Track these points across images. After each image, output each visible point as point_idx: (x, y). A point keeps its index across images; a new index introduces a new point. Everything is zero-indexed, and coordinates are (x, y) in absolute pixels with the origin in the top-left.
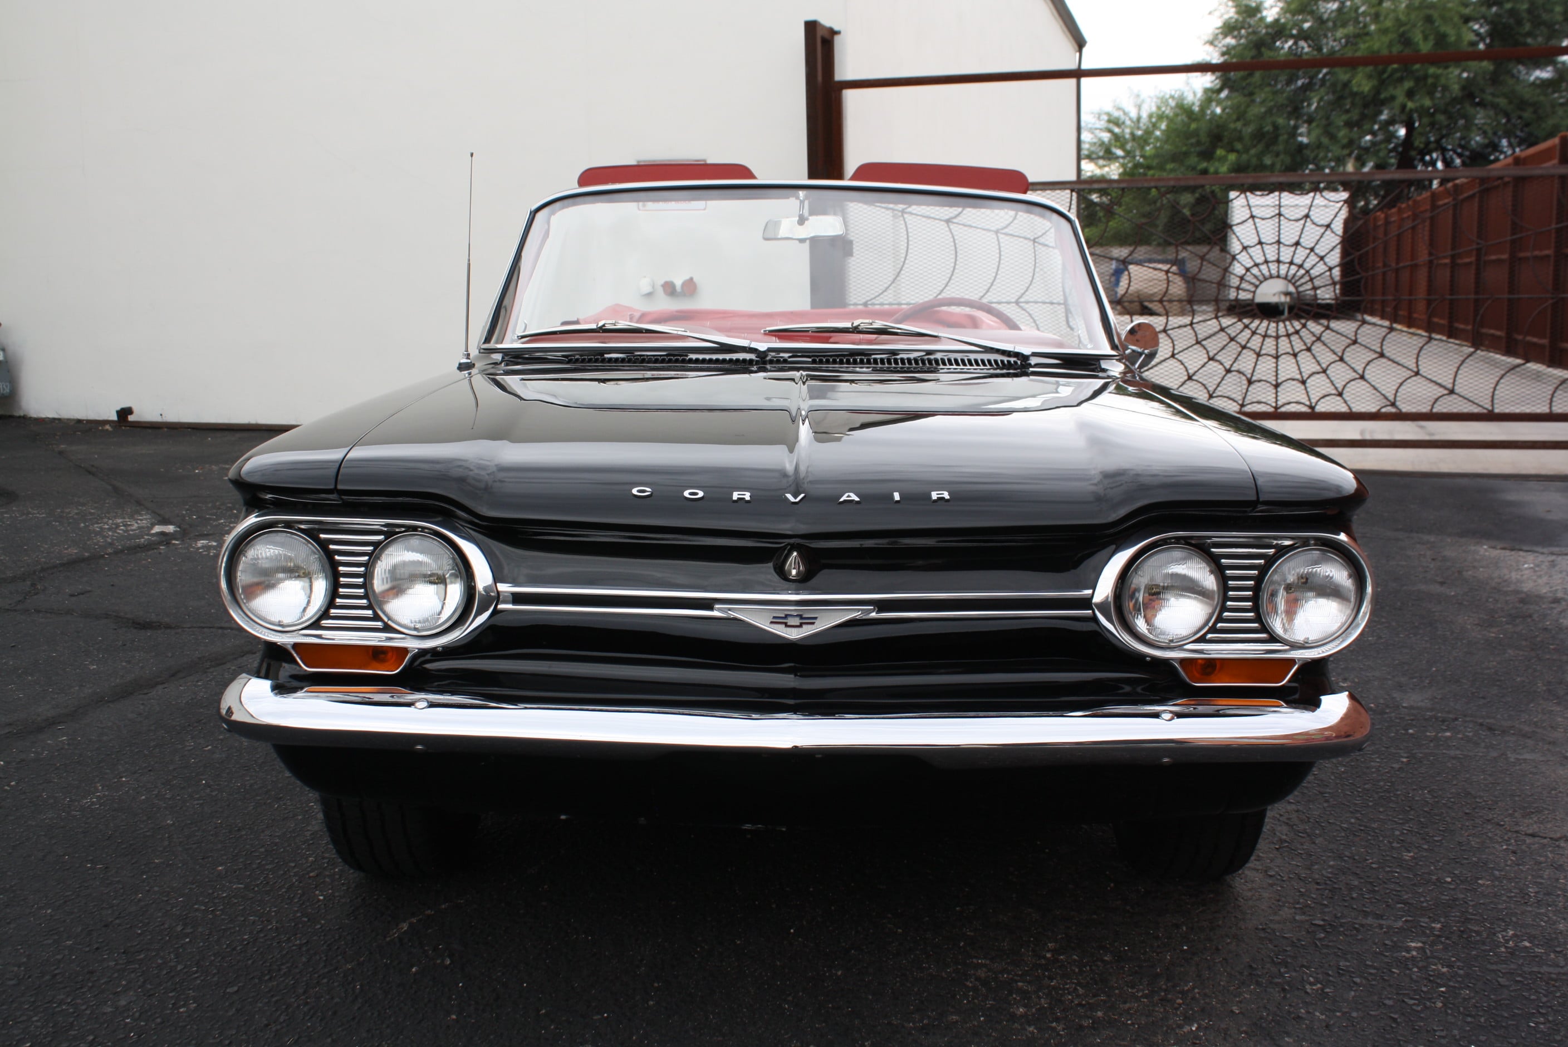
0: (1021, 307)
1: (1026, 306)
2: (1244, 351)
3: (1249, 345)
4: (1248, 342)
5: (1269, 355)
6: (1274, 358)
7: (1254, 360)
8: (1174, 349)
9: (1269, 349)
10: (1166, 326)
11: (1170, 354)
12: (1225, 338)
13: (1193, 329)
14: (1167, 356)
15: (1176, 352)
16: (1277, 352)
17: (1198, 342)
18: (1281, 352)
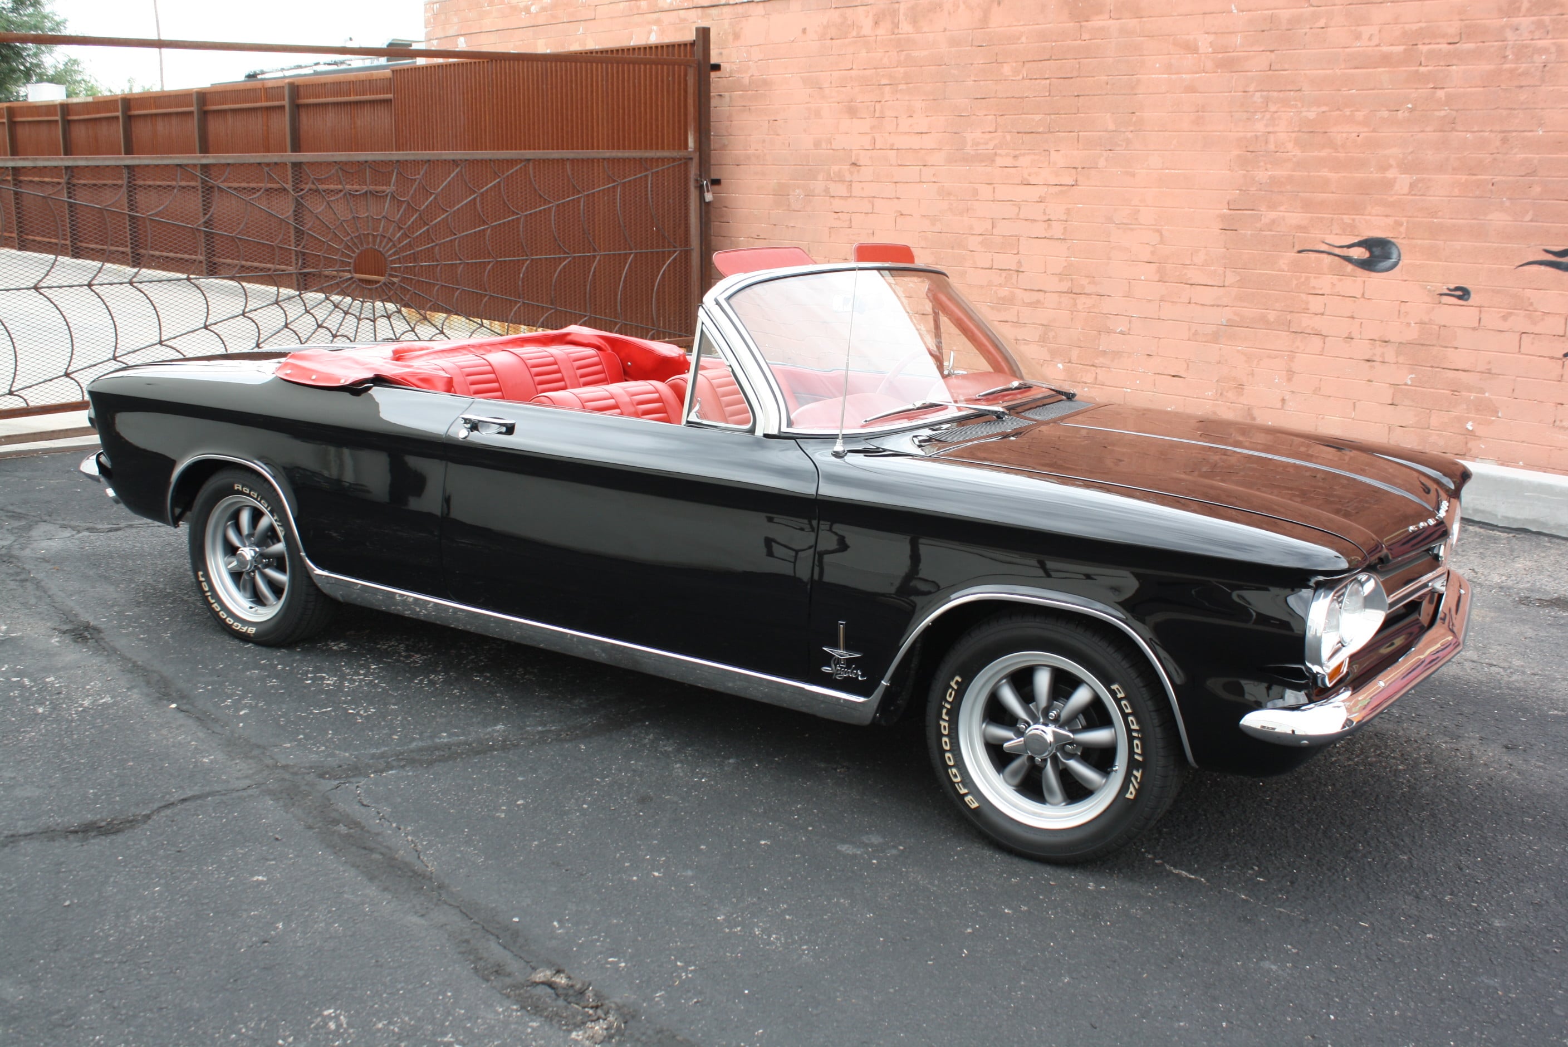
0: (134, 287)
1: (140, 286)
2: (347, 317)
3: (350, 311)
4: (350, 308)
5: (367, 319)
6: (372, 321)
7: (356, 324)
8: (286, 319)
9: (367, 313)
10: (277, 298)
11: (284, 324)
12: (329, 306)
13: (301, 298)
14: (280, 326)
15: (288, 322)
16: (374, 315)
17: (307, 312)
18: (377, 315)
